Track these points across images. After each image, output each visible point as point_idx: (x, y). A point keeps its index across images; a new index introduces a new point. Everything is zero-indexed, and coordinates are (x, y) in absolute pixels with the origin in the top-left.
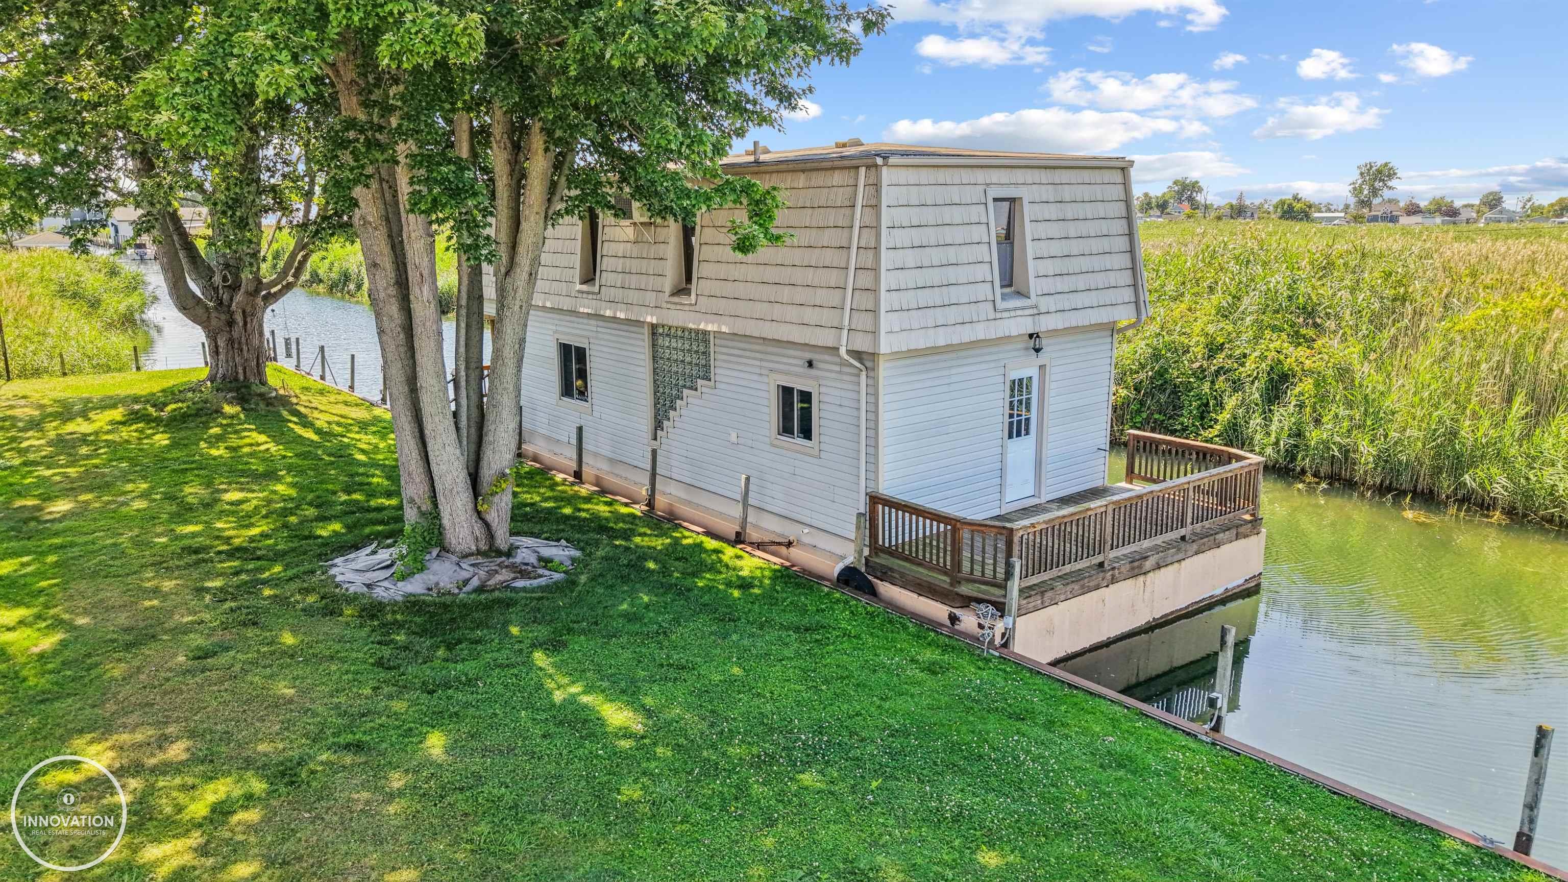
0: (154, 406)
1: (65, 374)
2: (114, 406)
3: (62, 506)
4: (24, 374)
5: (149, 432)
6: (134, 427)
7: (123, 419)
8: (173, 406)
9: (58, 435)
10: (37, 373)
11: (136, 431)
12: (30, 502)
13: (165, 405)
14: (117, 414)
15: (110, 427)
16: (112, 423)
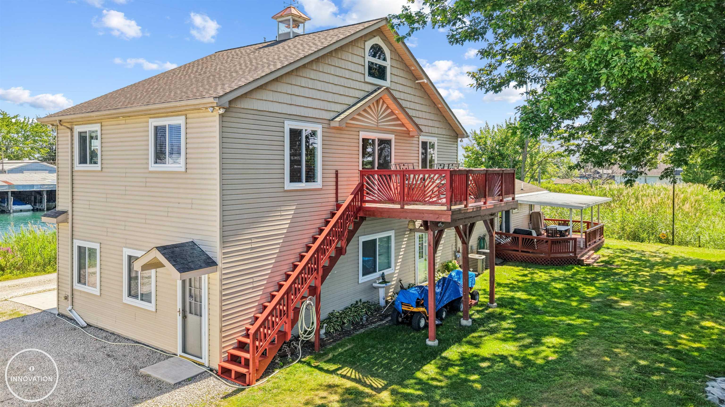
0: (710, 268)
1: (700, 246)
2: (692, 265)
3: (627, 304)
4: (680, 244)
5: (699, 280)
6: (693, 277)
7: (691, 272)
8: (720, 270)
9: (657, 272)
10: (687, 244)
11: (693, 279)
12: (615, 298)
13: (716, 268)
14: (689, 269)
15: (682, 274)
16: (685, 272)
